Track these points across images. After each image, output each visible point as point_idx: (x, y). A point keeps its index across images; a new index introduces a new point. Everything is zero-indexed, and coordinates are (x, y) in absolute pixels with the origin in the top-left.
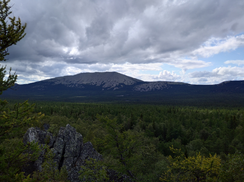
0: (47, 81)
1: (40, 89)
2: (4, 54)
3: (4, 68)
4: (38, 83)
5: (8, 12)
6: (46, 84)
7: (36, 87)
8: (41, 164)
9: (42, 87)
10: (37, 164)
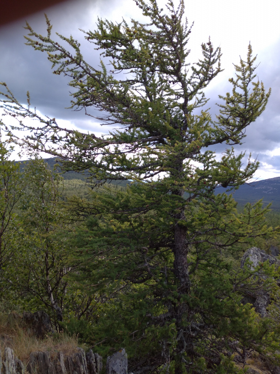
0: (278, 180)
1: (266, 192)
2: (240, 137)
3: (242, 154)
4: (264, 182)
5: (252, 76)
6: (275, 184)
7: (259, 188)
8: (265, 306)
9: (269, 189)
10: (258, 304)
